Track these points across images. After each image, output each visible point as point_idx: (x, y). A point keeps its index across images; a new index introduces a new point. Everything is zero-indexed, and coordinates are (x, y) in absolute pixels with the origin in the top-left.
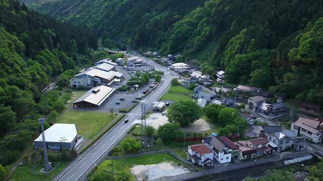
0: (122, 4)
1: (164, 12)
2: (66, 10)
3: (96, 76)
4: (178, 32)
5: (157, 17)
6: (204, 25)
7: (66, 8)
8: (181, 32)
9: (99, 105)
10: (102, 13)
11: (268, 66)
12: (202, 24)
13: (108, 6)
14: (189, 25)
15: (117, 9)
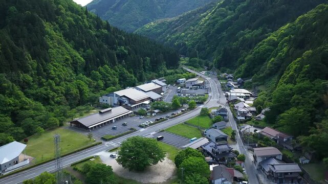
0: (222, 22)
1: (257, 29)
2: (175, 29)
3: (124, 96)
4: (256, 53)
5: (248, 34)
6: (285, 44)
7: (176, 26)
8: (259, 53)
9: (90, 127)
10: (202, 32)
11: (311, 105)
12: (282, 44)
13: (209, 24)
14: (270, 45)
15: (217, 26)
